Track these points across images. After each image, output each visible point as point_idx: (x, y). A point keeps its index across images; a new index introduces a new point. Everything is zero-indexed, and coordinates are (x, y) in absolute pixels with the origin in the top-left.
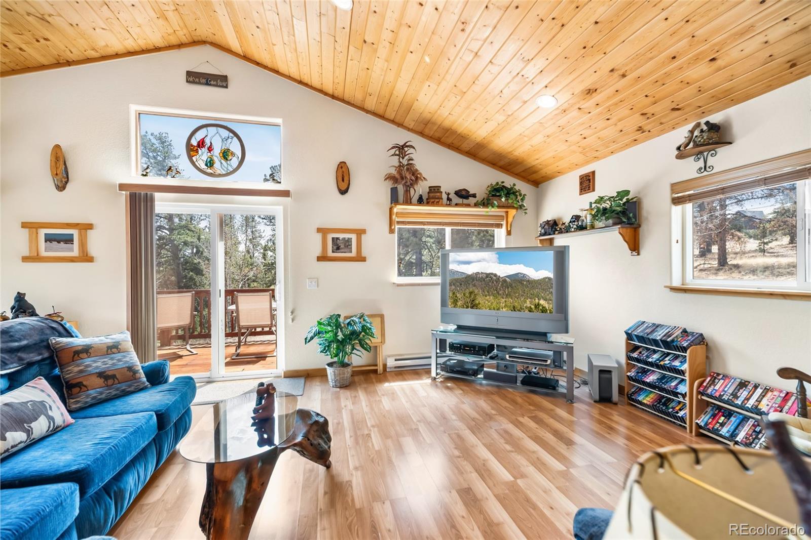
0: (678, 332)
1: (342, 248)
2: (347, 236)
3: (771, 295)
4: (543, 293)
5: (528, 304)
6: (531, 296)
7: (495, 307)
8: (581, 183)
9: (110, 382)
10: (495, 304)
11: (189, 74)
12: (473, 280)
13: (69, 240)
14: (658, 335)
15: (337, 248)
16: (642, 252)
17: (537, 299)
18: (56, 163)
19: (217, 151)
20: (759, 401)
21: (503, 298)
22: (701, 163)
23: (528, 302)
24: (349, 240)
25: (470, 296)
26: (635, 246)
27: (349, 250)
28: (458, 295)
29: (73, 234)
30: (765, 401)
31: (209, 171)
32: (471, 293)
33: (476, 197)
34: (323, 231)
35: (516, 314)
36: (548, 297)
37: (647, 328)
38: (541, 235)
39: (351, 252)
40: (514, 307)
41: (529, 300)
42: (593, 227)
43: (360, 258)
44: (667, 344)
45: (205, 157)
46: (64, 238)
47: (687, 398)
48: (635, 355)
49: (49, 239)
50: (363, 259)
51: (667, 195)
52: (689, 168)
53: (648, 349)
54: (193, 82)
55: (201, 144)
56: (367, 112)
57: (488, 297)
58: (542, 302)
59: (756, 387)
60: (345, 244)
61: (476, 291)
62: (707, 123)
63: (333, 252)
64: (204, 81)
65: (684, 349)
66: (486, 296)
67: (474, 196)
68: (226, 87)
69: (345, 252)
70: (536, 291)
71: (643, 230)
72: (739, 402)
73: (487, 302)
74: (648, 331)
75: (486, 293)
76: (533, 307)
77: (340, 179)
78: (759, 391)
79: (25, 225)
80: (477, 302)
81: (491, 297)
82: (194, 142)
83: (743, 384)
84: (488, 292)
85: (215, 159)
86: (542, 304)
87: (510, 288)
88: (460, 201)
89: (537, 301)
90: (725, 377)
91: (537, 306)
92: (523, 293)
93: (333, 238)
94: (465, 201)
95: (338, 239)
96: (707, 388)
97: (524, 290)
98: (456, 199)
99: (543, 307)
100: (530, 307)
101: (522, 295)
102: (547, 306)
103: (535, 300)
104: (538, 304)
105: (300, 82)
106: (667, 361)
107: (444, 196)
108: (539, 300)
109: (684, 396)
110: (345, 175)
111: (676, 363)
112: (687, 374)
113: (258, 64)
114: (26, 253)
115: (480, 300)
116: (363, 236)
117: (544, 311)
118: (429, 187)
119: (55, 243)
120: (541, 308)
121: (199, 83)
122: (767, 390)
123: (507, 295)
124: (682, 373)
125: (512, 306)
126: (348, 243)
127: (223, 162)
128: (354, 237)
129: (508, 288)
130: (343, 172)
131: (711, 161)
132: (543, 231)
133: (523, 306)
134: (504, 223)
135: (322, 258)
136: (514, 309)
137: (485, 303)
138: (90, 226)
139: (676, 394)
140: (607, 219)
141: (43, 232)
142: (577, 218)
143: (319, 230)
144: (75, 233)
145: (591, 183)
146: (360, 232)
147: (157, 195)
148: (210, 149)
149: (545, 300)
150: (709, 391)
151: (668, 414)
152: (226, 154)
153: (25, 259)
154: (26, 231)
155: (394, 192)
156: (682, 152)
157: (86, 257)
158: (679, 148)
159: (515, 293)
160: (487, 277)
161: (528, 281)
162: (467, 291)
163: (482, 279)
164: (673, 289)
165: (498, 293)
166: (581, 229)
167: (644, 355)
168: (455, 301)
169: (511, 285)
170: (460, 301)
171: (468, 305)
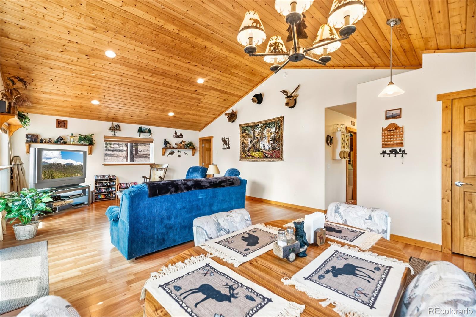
0: (112, 176)
6: (74, 172)
8: (58, 123)
10: (60, 176)
12: (52, 166)
14: (107, 177)
22: (113, 133)
26: (91, 152)
28: (46, 172)
32: (51, 171)
37: (101, 177)
38: (29, 141)
41: (74, 174)
42: (73, 144)
48: (98, 185)
51: (103, 139)
53: (102, 182)
59: (129, 183)
61: (53, 170)
62: (118, 125)
65: (115, 179)
70: (76, 170)
71: (94, 148)
83: (127, 184)
90: (122, 184)
96: (121, 187)
101: (71, 172)
108: (77, 174)
111: (112, 184)
115: (55, 174)
122: (131, 183)
124: (115, 185)
129: (65, 169)
131: (115, 133)
132: (29, 139)
139: (113, 191)
142: (60, 139)
145: (66, 125)
151: (111, 198)
159: (68, 171)
160: (57, 164)
161: (73, 166)
162: (50, 170)
163: (55, 166)
164: (105, 165)
165: (62, 171)
166: (65, 143)
167: (101, 185)
168: (45, 175)
169: (67, 168)
170: (47, 176)
171: (50, 177)
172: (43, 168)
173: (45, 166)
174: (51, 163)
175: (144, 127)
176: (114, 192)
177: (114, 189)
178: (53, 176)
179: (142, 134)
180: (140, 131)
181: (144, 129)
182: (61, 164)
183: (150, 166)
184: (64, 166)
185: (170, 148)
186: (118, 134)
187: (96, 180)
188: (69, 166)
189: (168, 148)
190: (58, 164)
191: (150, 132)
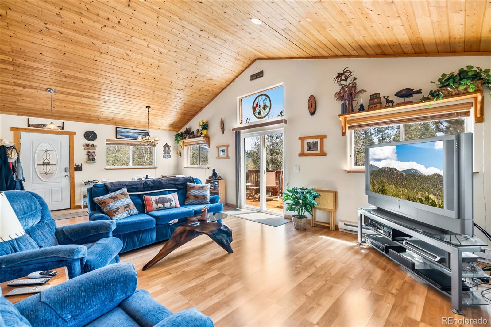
1: (312, 148)
2: (315, 140)
4: (432, 188)
5: (419, 195)
6: (422, 189)
7: (396, 194)
9: (196, 199)
10: (395, 191)
11: (252, 76)
12: (383, 173)
15: (309, 148)
17: (427, 192)
18: (222, 125)
19: (262, 107)
21: (401, 188)
23: (419, 194)
24: (316, 143)
25: (381, 184)
27: (316, 149)
28: (375, 182)
31: (259, 117)
33: (421, 93)
34: (302, 139)
36: (437, 193)
39: (317, 150)
40: (409, 196)
41: (420, 192)
43: (323, 154)
45: (258, 111)
46: (224, 150)
50: (325, 154)
54: (253, 79)
55: (257, 105)
57: (391, 186)
58: (431, 196)
60: (314, 146)
61: (384, 180)
63: (307, 151)
66: (390, 185)
67: (419, 92)
68: (263, 76)
69: (314, 151)
70: (426, 186)
73: (390, 189)
75: (390, 182)
76: (423, 199)
77: (310, 106)
80: (385, 188)
81: (393, 186)
82: (255, 106)
84: (391, 182)
85: (261, 110)
86: (432, 198)
87: (405, 181)
88: (402, 100)
89: (427, 194)
91: (427, 199)
92: (415, 186)
93: (307, 142)
94: (407, 99)
95: (310, 142)
97: (416, 184)
99: (433, 201)
100: (421, 198)
101: (415, 188)
102: (436, 200)
103: (425, 193)
104: (428, 197)
107: (383, 100)
108: (429, 193)
110: (313, 103)
115: (387, 187)
116: (325, 140)
117: (434, 204)
118: (371, 96)
120: (430, 201)
121: (255, 79)
123: (403, 186)
125: (407, 195)
126: (315, 144)
127: (264, 111)
128: (318, 140)
129: (404, 180)
130: (312, 101)
133: (416, 197)
134: (472, 110)
135: (302, 154)
136: (409, 199)
137: (389, 190)
138: (228, 146)
143: (300, 138)
144: (226, 148)
146: (323, 137)
147: (241, 132)
148: (260, 107)
149: (435, 195)
152: (265, 107)
153: (217, 158)
155: (344, 106)
157: (228, 157)
159: (409, 185)
160: (390, 171)
161: (420, 176)
162: (380, 180)
163: (387, 172)
165: (397, 183)
168: (373, 186)
169: (406, 178)
170: (376, 187)
171: (380, 191)
172: (371, 174)
173: (374, 171)
182: (396, 170)
184: (402, 174)
188: (411, 175)
190: (391, 169)
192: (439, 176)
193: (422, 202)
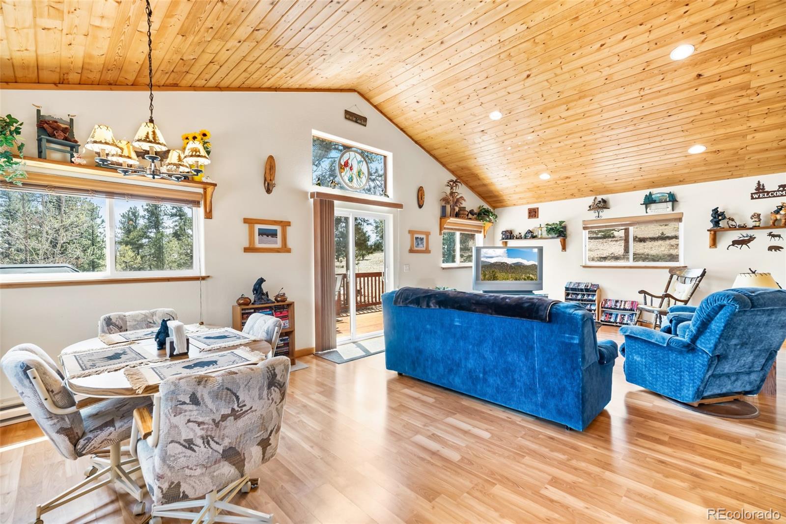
0: (590, 285)
1: (420, 244)
2: (422, 236)
3: (624, 267)
4: (532, 271)
5: (523, 276)
6: (525, 273)
8: (529, 213)
10: (506, 277)
11: (347, 112)
12: (494, 266)
13: (273, 234)
14: (582, 287)
15: (418, 244)
16: (567, 250)
18: (270, 171)
19: (355, 170)
20: (624, 306)
21: (510, 274)
22: (597, 214)
24: (423, 239)
25: (493, 274)
26: (564, 248)
27: (423, 245)
28: (486, 273)
29: (276, 230)
30: (626, 305)
31: (350, 184)
34: (412, 233)
35: (518, 282)
37: (574, 284)
38: (503, 239)
39: (424, 247)
42: (541, 238)
44: (587, 290)
45: (348, 174)
46: (271, 232)
47: (596, 311)
48: (570, 297)
49: (262, 233)
50: (429, 252)
51: (581, 226)
52: (592, 215)
53: (576, 294)
54: (349, 119)
55: (346, 164)
56: (431, 155)
57: (502, 274)
58: (531, 276)
59: (622, 301)
60: (421, 241)
61: (496, 271)
62: (602, 199)
63: (416, 247)
64: (354, 119)
65: (595, 291)
68: (365, 126)
69: (421, 247)
70: (528, 271)
71: (568, 240)
72: (618, 307)
73: (501, 277)
74: (576, 285)
77: (419, 198)
78: (623, 303)
79: (246, 221)
81: (504, 274)
82: (342, 162)
83: (617, 301)
84: (502, 271)
85: (354, 176)
89: (528, 275)
90: (610, 300)
91: (528, 278)
92: (521, 272)
93: (416, 237)
94: (473, 217)
95: (418, 238)
96: (605, 305)
97: (522, 270)
98: (470, 216)
102: (533, 277)
105: (402, 129)
106: (585, 297)
109: (595, 310)
110: (421, 195)
111: (590, 297)
112: (596, 301)
113: (381, 112)
114: (247, 245)
115: (498, 275)
116: (429, 237)
117: (532, 279)
118: (461, 207)
119: (265, 236)
120: (530, 278)
121: (352, 120)
122: (625, 302)
123: (512, 273)
124: (594, 301)
127: (358, 179)
128: (425, 237)
130: (421, 193)
131: (601, 214)
132: (504, 236)
133: (521, 278)
134: (483, 230)
135: (412, 251)
136: (516, 279)
138: (288, 224)
139: (591, 310)
140: (556, 234)
141: (257, 227)
142: (530, 232)
143: (410, 232)
144: (278, 228)
145: (536, 214)
146: (428, 234)
147: (336, 202)
148: (351, 169)
149: (533, 274)
150: (606, 306)
152: (359, 174)
153: (246, 250)
154: (247, 225)
155: (444, 209)
156: (590, 208)
157: (285, 249)
158: (590, 207)
159: (516, 271)
161: (523, 266)
162: (491, 271)
163: (499, 265)
164: (584, 267)
165: (507, 271)
166: (534, 237)
167: (574, 296)
168: (485, 275)
169: (514, 268)
170: (487, 276)
171: (491, 278)
172: (482, 268)
173: (485, 265)
174: (492, 262)
175: (657, 192)
176: (593, 312)
177: (593, 308)
178: (496, 277)
179: (653, 206)
180: (649, 201)
181: (658, 195)
182: (506, 263)
183: (670, 272)
184: (511, 266)
185: (734, 228)
186: (605, 214)
187: (567, 289)
188: (518, 267)
189: (724, 230)
190: (502, 263)
191: (673, 199)
192: (535, 265)
193: (525, 279)
